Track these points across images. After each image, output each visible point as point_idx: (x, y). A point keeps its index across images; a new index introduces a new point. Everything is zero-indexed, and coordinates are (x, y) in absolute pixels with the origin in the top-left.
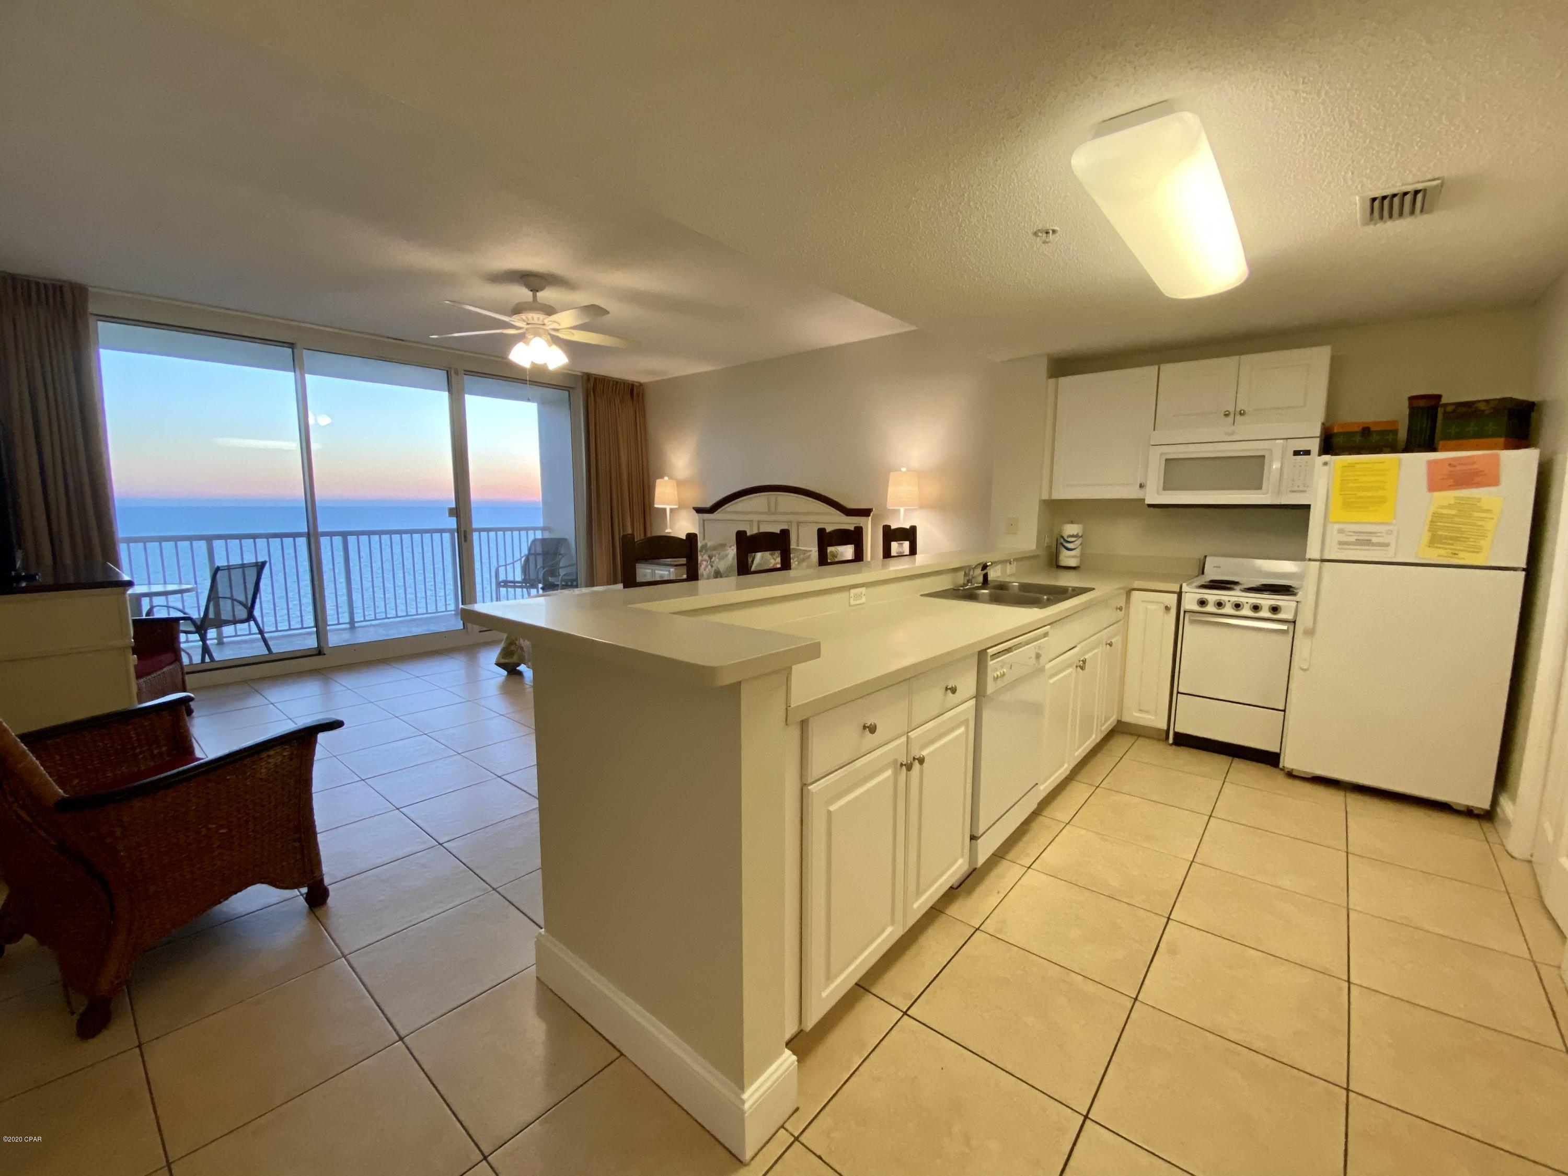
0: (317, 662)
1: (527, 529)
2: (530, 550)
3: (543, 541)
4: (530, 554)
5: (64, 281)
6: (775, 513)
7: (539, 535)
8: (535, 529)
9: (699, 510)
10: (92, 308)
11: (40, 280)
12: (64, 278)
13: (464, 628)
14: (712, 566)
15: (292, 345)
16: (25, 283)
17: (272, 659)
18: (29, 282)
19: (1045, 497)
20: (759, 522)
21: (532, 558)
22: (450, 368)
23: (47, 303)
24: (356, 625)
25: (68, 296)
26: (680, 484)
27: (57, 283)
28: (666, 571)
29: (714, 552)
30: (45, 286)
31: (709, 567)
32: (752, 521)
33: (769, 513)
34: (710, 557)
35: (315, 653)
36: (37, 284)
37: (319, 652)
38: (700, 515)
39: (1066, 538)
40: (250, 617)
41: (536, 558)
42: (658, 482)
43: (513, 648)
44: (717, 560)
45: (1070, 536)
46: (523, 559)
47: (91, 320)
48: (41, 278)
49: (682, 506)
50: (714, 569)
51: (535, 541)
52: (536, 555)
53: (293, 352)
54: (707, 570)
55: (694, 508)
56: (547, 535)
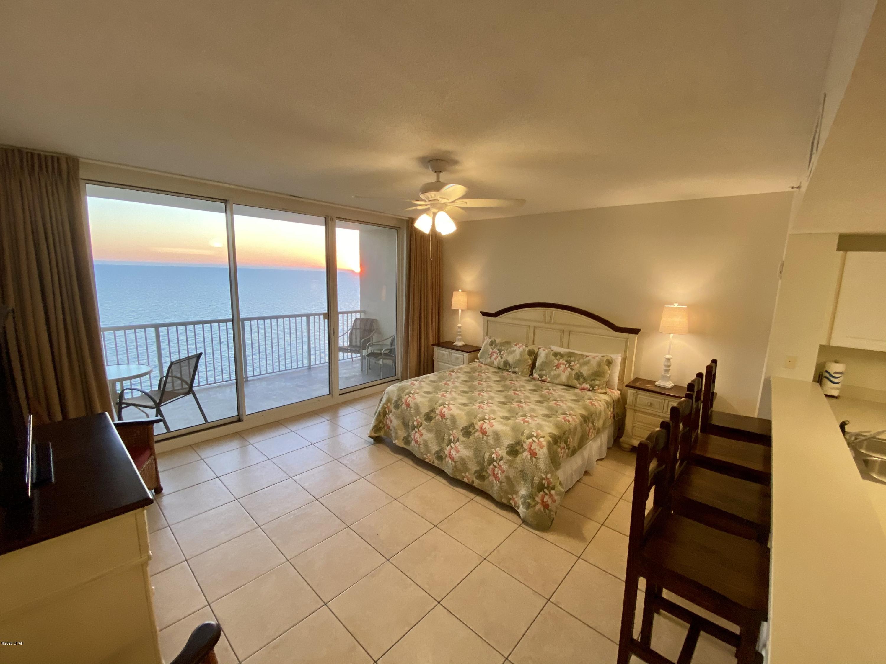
0: (238, 426)
1: (352, 312)
2: (353, 326)
3: (361, 320)
4: (352, 329)
5: (60, 154)
6: (549, 323)
7: (358, 316)
8: (356, 312)
9: (484, 314)
10: (82, 174)
11: (42, 153)
12: (59, 150)
13: (330, 393)
14: (501, 358)
15: (225, 201)
16: (29, 155)
17: (208, 427)
18: (32, 154)
19: (824, 343)
20: (535, 327)
21: (354, 332)
22: (328, 216)
23: (47, 171)
24: (249, 379)
25: (64, 166)
26: (469, 293)
27: (54, 155)
28: (462, 355)
29: (503, 348)
30: (46, 157)
31: (499, 358)
32: (529, 326)
33: (544, 322)
34: (500, 351)
35: (235, 419)
36: (39, 155)
37: (239, 419)
38: (485, 317)
39: (832, 374)
40: (190, 391)
41: (356, 331)
42: (455, 293)
43: (381, 425)
44: (506, 354)
45: (836, 373)
46: (349, 332)
47: (82, 182)
48: (43, 151)
49: (469, 308)
50: (503, 360)
51: (356, 319)
52: (356, 329)
53: (225, 206)
54: (498, 359)
55: (481, 312)
56: (363, 316)
